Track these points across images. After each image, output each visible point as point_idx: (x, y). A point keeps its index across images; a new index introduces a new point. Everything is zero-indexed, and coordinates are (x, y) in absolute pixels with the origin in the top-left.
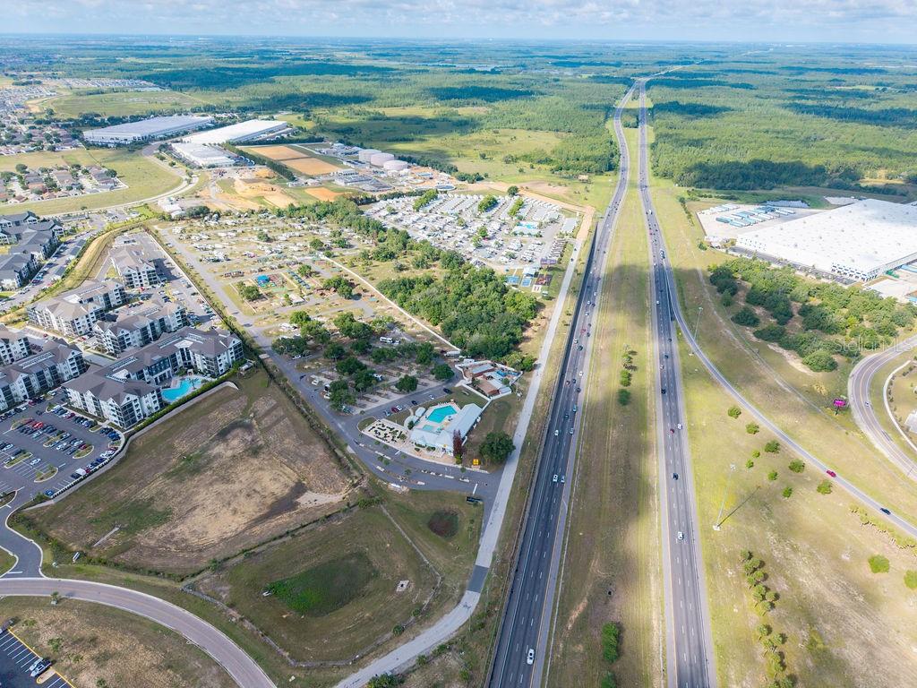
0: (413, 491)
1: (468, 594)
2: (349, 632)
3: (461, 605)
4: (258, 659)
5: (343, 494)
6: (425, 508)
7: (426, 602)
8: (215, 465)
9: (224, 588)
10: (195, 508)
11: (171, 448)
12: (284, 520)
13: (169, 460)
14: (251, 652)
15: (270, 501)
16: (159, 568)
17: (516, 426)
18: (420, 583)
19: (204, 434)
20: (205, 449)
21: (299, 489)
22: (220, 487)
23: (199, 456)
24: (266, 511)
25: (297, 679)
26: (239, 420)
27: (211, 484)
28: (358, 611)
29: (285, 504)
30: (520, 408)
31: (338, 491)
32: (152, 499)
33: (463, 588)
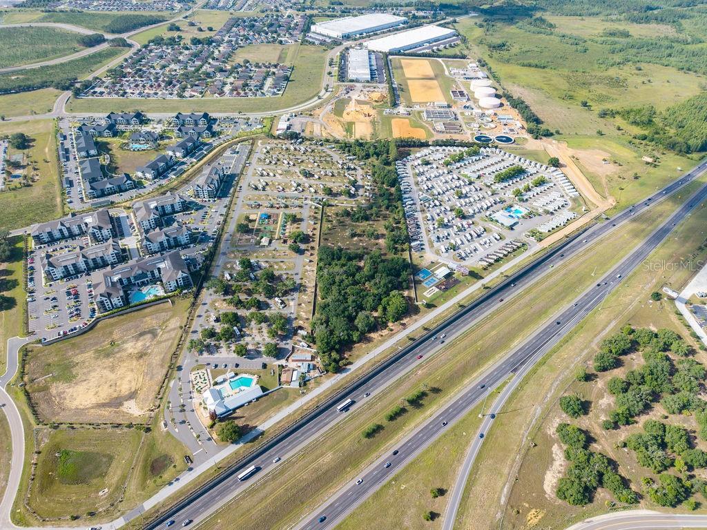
0: (168, 433)
1: (121, 519)
2: (59, 502)
3: (110, 524)
4: (20, 490)
5: (141, 413)
6: (163, 448)
7: (100, 510)
8: (118, 356)
9: (46, 441)
10: (85, 380)
11: (111, 333)
12: (106, 413)
13: (104, 341)
14: (21, 485)
15: (115, 395)
16: (39, 410)
17: (270, 417)
18: (110, 496)
19: (133, 331)
20: (123, 343)
21: (132, 395)
22: (106, 373)
23: (118, 345)
24: (107, 401)
25: (19, 513)
26: (156, 327)
27: (105, 368)
28: (72, 493)
29: (116, 402)
30: (291, 403)
31: (142, 409)
32: (77, 364)
33: (122, 514)
